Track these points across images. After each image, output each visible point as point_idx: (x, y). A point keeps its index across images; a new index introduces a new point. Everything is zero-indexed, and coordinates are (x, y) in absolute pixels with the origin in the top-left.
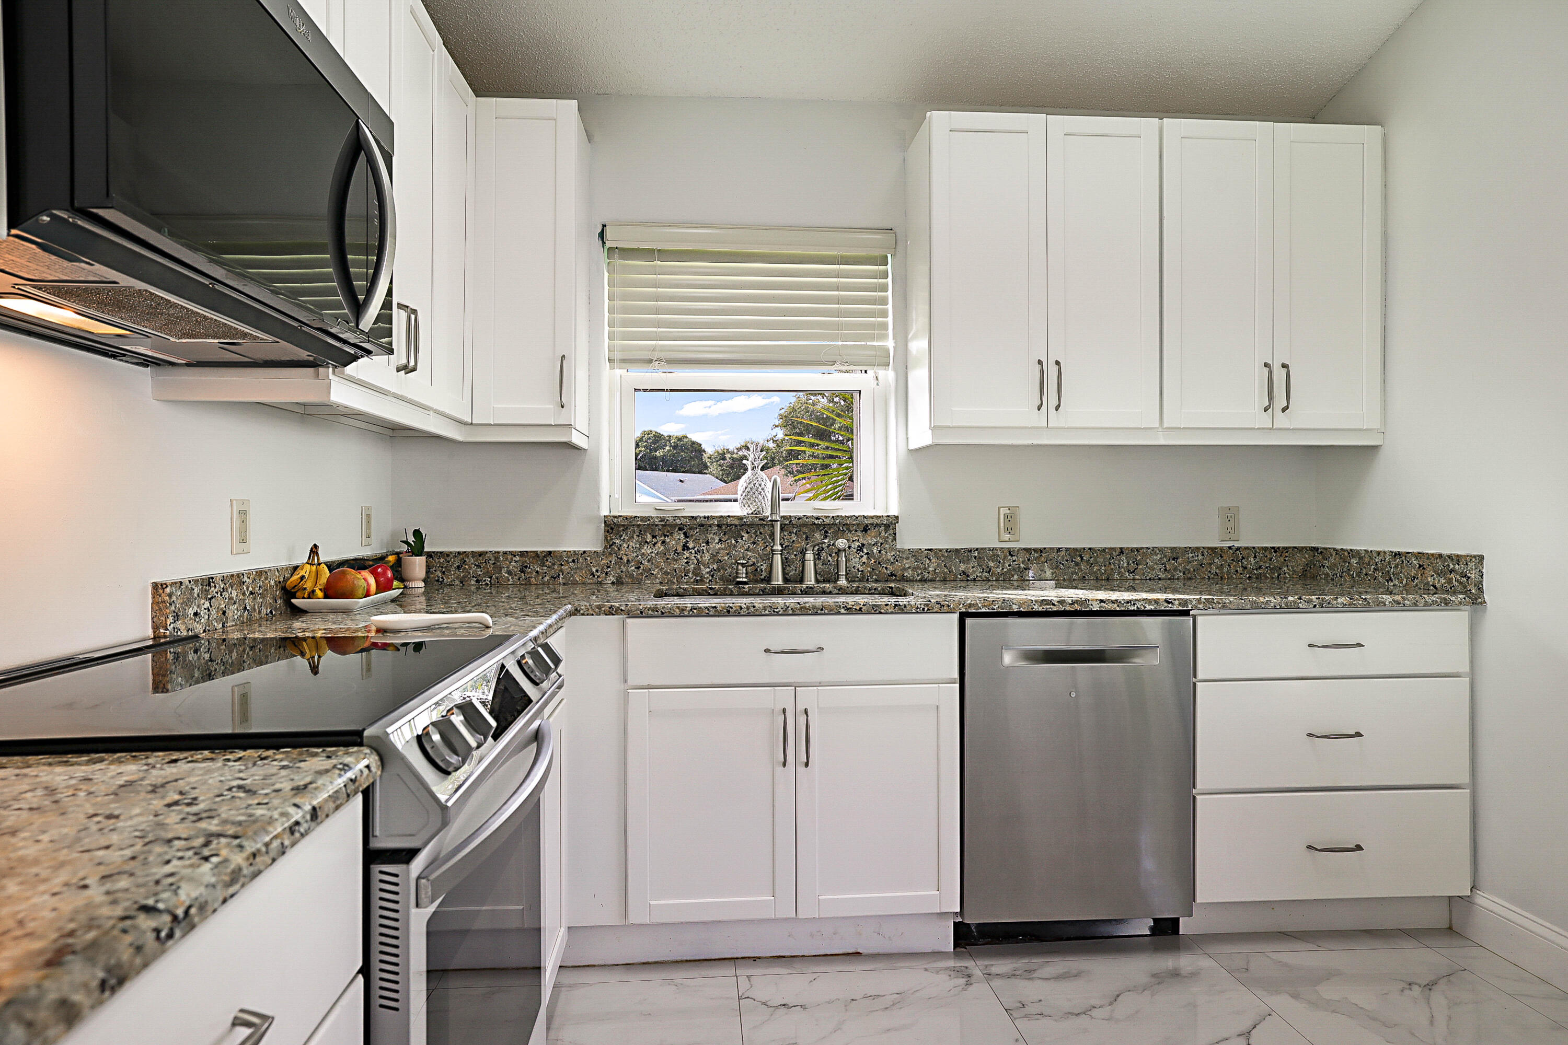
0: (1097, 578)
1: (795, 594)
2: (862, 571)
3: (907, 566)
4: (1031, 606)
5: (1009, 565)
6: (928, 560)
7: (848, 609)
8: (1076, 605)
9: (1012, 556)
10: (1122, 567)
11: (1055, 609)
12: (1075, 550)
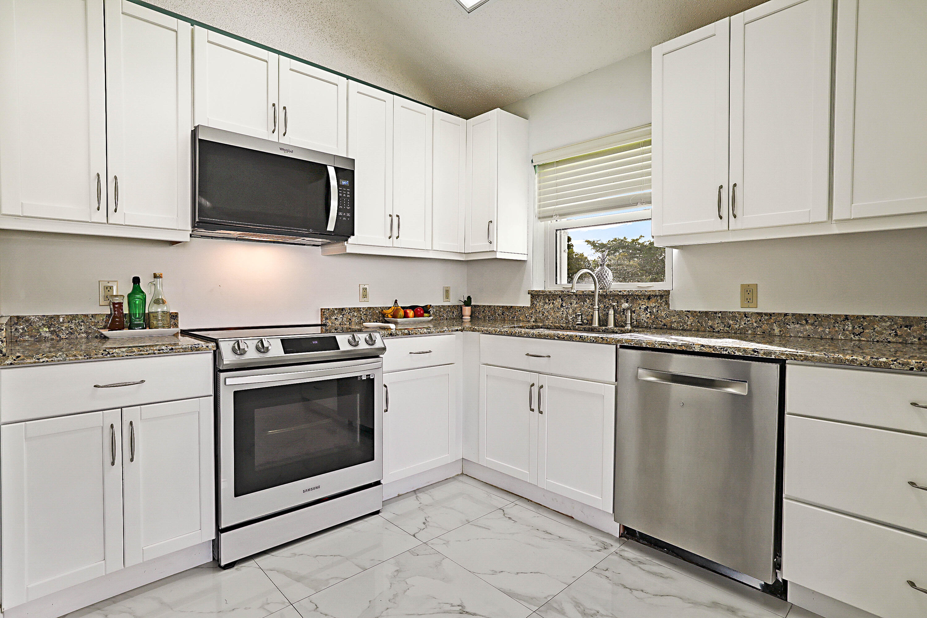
0: (821, 336)
3: (674, 320)
4: (653, 344)
5: (745, 324)
6: (687, 318)
8: (683, 347)
9: (747, 317)
10: (847, 330)
11: (669, 348)
12: (801, 315)
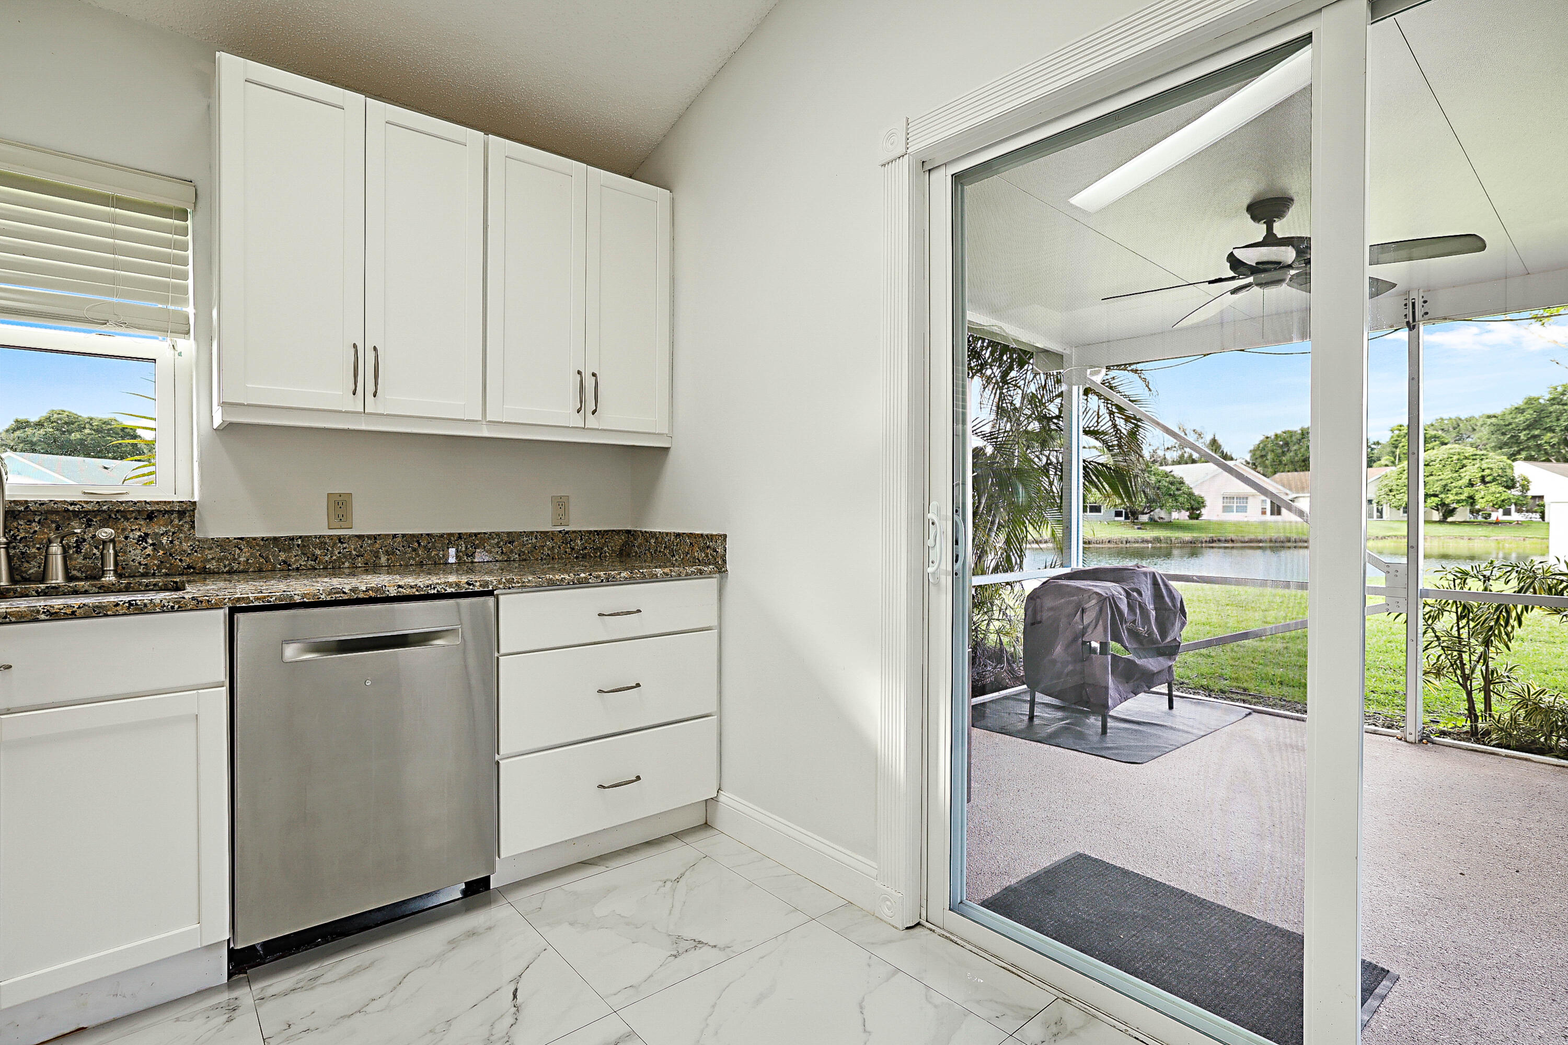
0: (435, 562)
1: (27, 596)
2: (146, 565)
3: (210, 557)
4: (317, 595)
5: (339, 553)
6: (237, 550)
7: (51, 614)
8: (371, 592)
9: (342, 543)
10: (461, 552)
11: (345, 597)
12: (413, 536)
